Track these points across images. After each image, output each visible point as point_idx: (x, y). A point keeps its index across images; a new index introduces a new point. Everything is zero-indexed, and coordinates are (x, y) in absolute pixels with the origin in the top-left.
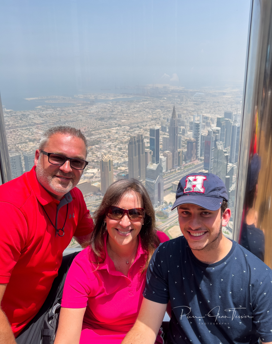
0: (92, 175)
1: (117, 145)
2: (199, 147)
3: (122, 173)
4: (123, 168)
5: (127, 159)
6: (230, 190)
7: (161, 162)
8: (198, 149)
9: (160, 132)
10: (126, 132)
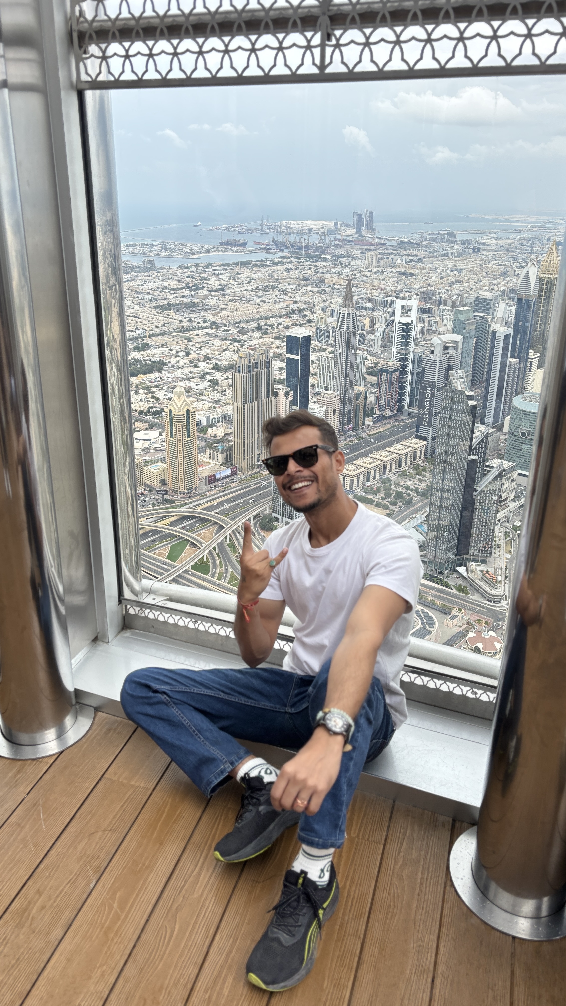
0: (147, 444)
1: (207, 373)
2: (408, 384)
3: (218, 442)
4: (220, 432)
5: (229, 409)
6: (476, 491)
8: (404, 388)
9: (313, 343)
10: (228, 342)
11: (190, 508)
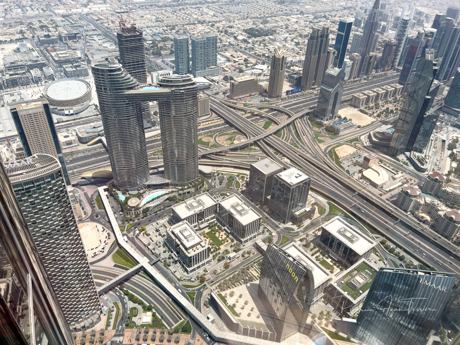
0: (261, 71)
1: (295, 38)
2: (400, 53)
3: (295, 74)
4: (297, 69)
5: (303, 58)
7: (344, 67)
8: (398, 55)
9: (353, 27)
10: (308, 23)
11: (276, 105)
